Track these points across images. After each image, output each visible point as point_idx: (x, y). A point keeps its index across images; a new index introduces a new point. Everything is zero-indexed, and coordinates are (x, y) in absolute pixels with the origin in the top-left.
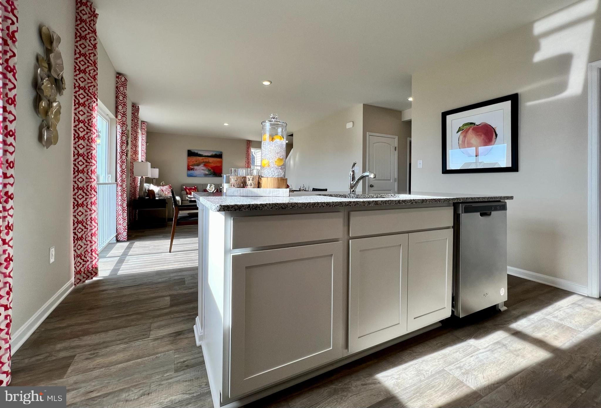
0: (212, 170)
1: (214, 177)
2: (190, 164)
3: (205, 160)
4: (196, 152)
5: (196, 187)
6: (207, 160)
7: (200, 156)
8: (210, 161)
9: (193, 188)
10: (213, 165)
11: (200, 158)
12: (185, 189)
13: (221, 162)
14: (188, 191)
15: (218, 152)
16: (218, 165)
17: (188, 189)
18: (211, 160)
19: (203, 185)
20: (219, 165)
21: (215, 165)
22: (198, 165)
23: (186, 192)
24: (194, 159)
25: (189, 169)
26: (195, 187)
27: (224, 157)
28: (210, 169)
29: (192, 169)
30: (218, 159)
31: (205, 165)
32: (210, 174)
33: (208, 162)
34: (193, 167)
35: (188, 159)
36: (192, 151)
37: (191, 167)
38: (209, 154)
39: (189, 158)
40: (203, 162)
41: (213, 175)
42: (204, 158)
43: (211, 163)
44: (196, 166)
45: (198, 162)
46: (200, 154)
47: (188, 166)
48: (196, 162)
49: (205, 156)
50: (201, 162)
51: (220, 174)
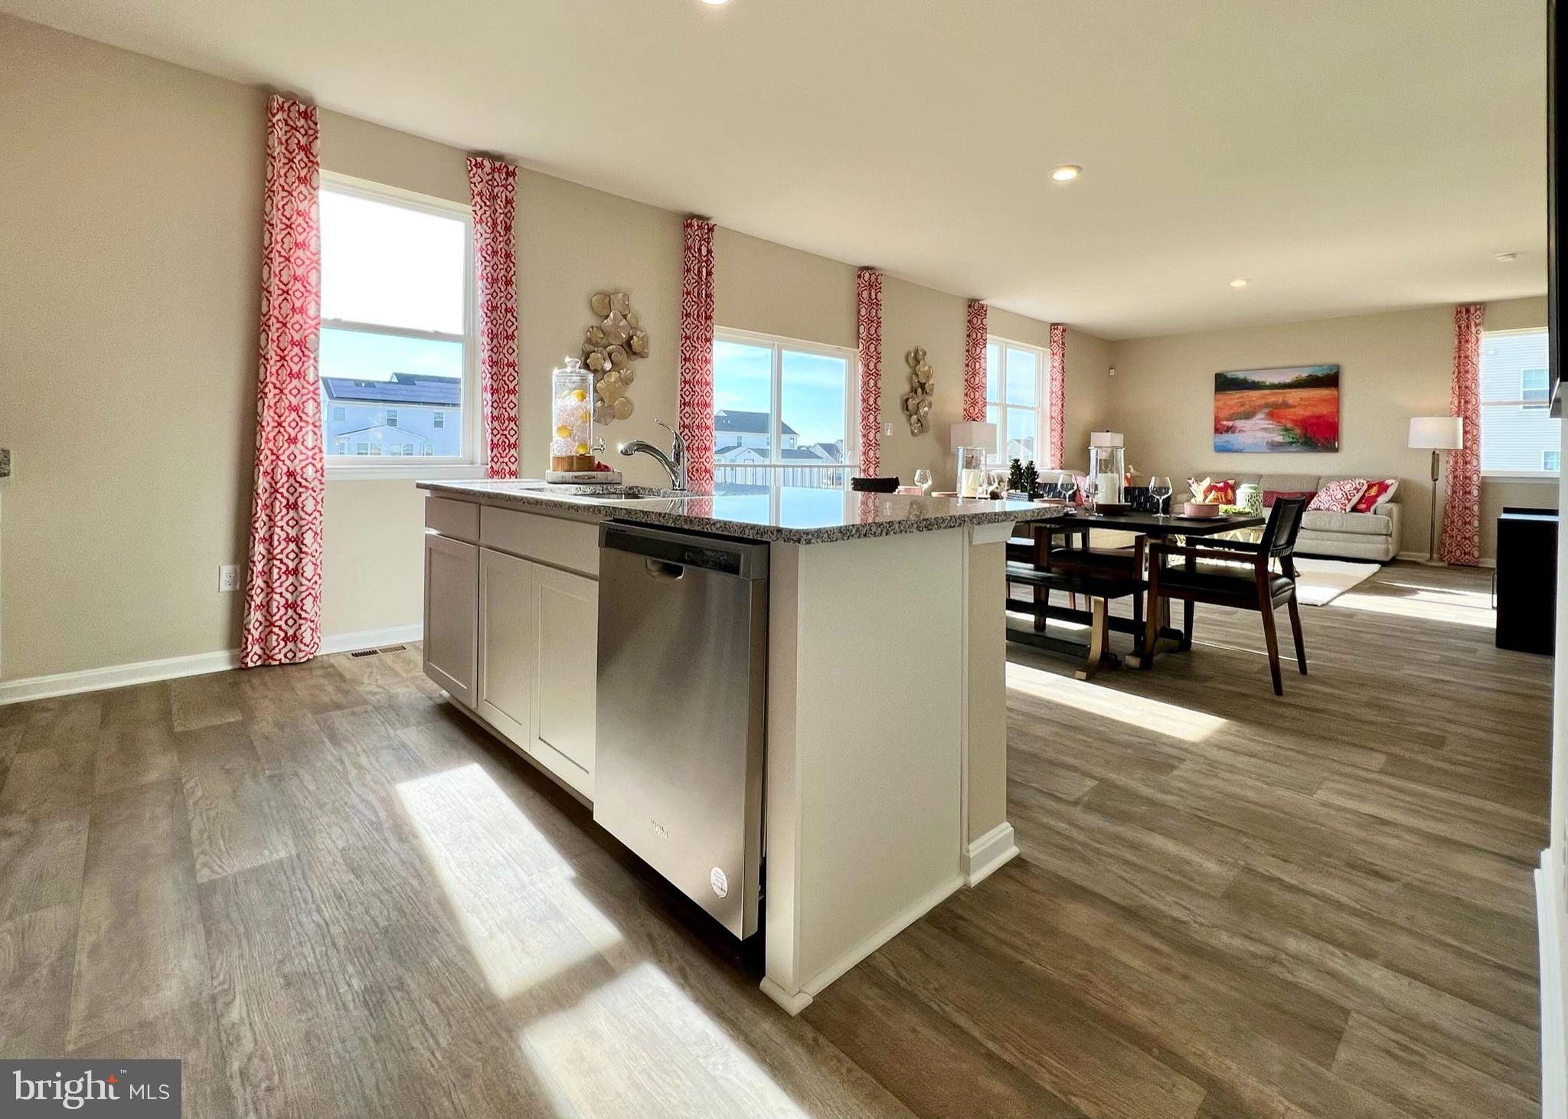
0: (1298, 431)
2: (1221, 415)
3: (1272, 400)
4: (1241, 375)
6: (1277, 397)
7: (1256, 386)
8: (1291, 402)
10: (1302, 412)
11: (1254, 394)
13: (1337, 402)
15: (1323, 366)
16: (1323, 410)
18: (1294, 396)
20: (1327, 412)
21: (1310, 413)
22: (1248, 415)
24: (1235, 397)
25: (1218, 430)
27: (1347, 382)
28: (1289, 425)
29: (1229, 430)
30: (1323, 392)
31: (1271, 416)
32: (1291, 443)
33: (1285, 405)
34: (1231, 423)
35: (1217, 400)
36: (1229, 375)
37: (1225, 423)
38: (1288, 378)
39: (1220, 396)
40: (1267, 405)
41: (1305, 444)
42: (1267, 392)
43: (1294, 407)
44: (1241, 419)
45: (1247, 406)
46: (1254, 382)
47: (1217, 420)
48: (1243, 405)
49: (1273, 387)
50: (1260, 406)
51: (1329, 443)
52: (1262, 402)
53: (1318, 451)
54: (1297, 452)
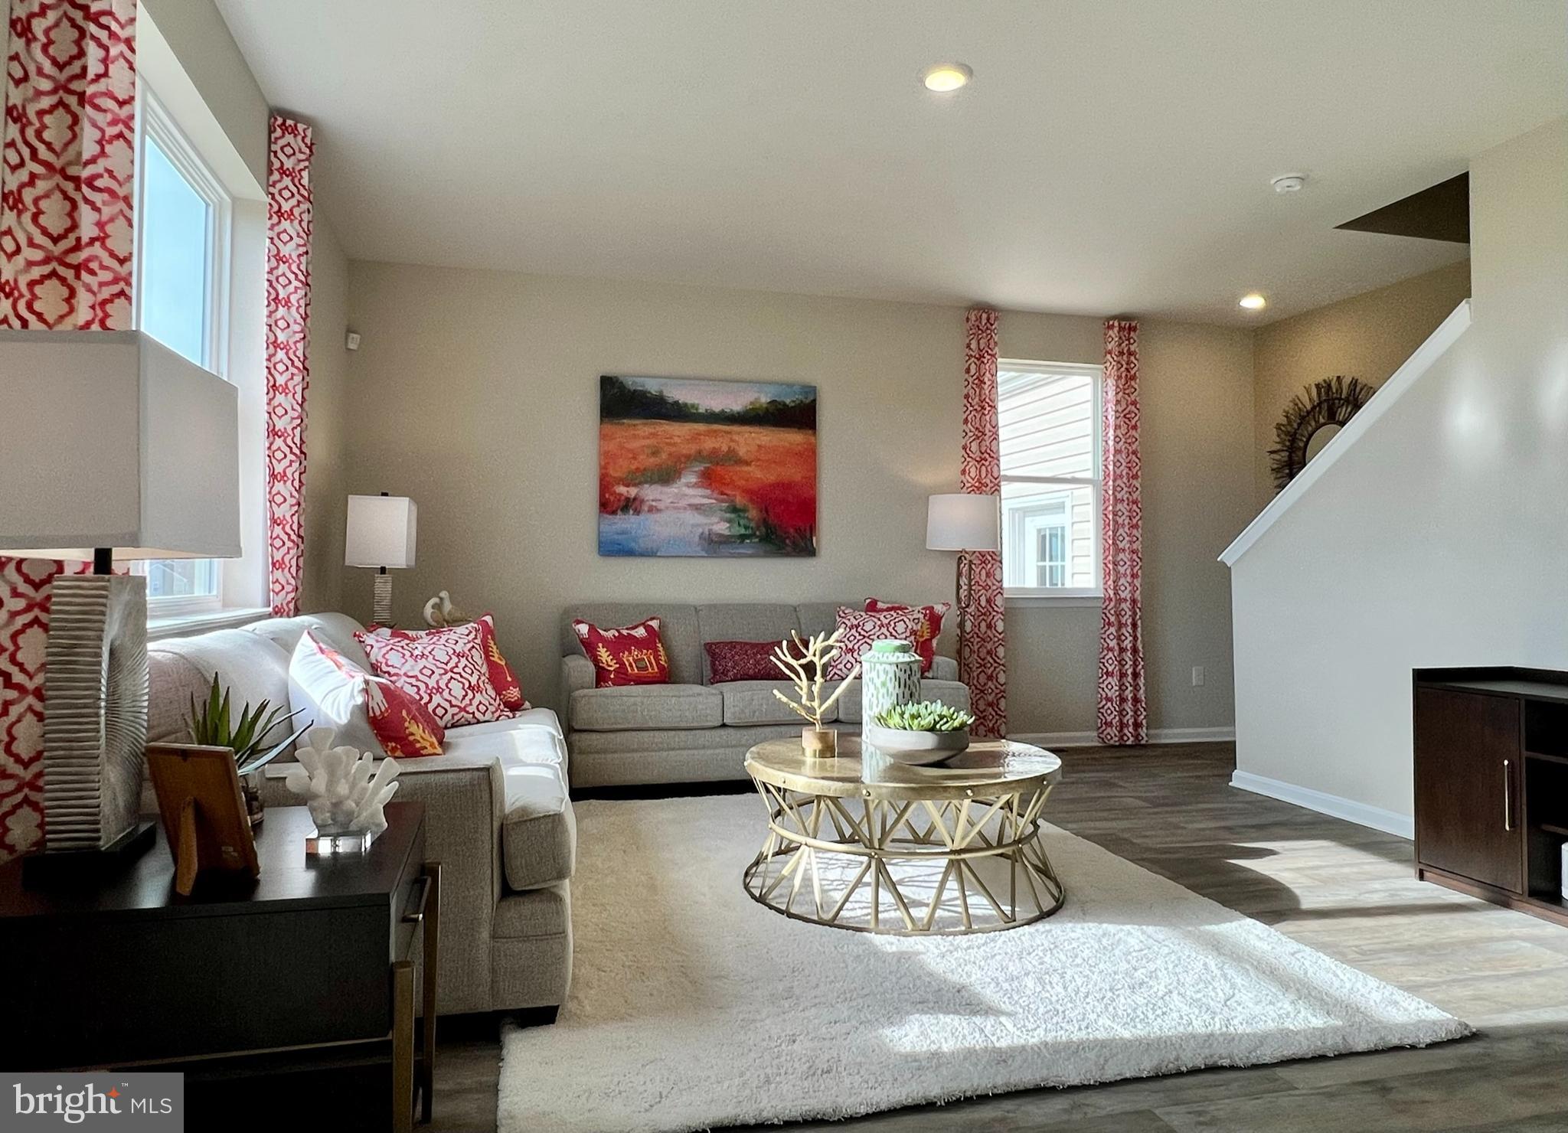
0: (753, 513)
1: (768, 554)
2: (614, 473)
3: (709, 444)
4: (652, 387)
5: (654, 624)
6: (719, 439)
7: (679, 413)
8: (742, 452)
9: (640, 632)
10: (759, 475)
11: (678, 431)
12: (589, 646)
13: (809, 457)
14: (604, 654)
15: (790, 385)
16: (793, 473)
17: (607, 643)
18: (749, 440)
19: (696, 610)
20: (798, 477)
21: (772, 478)
22: (666, 476)
23: (596, 661)
24: (641, 434)
25: (609, 504)
26: (649, 629)
27: (825, 416)
28: (740, 500)
29: (629, 505)
30: (792, 438)
31: (709, 479)
32: (742, 538)
33: (730, 458)
34: (633, 492)
35: (603, 437)
36: (630, 383)
37: (622, 489)
38: (736, 404)
39: (609, 428)
40: (699, 456)
41: (765, 539)
42: (701, 427)
43: (748, 463)
44: (652, 482)
45: (664, 456)
46: (676, 403)
47: (605, 485)
48: (655, 453)
49: (712, 418)
50: (688, 457)
51: (803, 537)
52: (691, 449)
53: (788, 555)
54: (751, 556)
